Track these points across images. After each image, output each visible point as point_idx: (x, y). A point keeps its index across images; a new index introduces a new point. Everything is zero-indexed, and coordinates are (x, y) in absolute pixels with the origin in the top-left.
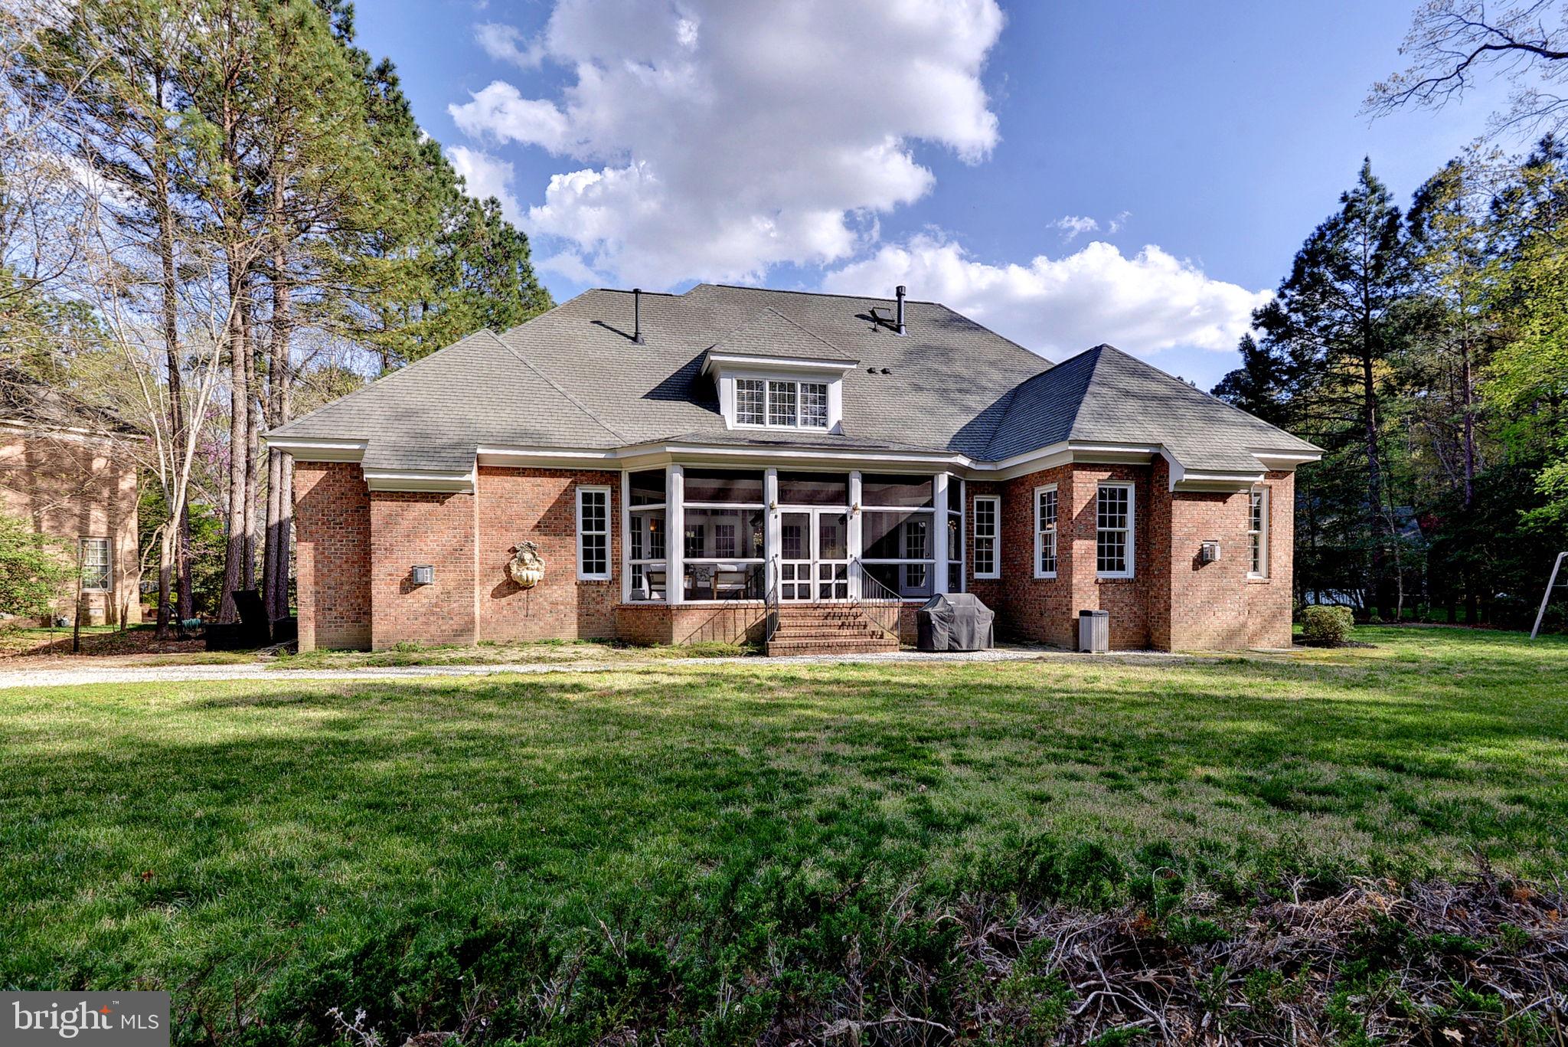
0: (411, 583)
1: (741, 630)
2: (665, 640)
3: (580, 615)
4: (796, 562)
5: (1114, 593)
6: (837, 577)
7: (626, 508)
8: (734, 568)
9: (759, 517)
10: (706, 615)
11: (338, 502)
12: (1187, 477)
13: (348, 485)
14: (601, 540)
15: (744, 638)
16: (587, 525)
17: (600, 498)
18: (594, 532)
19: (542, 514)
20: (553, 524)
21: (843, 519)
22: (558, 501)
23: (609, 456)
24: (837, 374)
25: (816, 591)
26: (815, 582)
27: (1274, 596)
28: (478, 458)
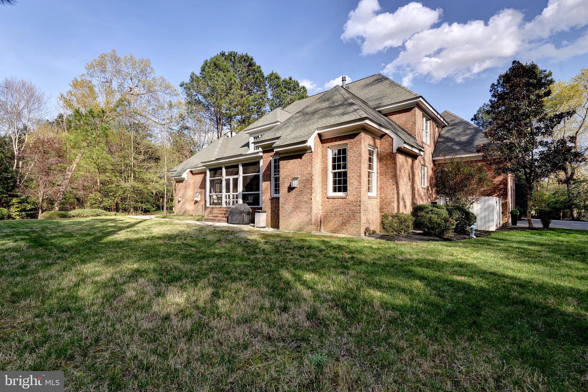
0: (179, 202)
4: (228, 194)
6: (236, 199)
9: (221, 181)
19: (200, 184)
20: (202, 186)
21: (237, 179)
22: (202, 180)
25: (231, 203)
26: (231, 200)
27: (350, 206)
28: (191, 172)
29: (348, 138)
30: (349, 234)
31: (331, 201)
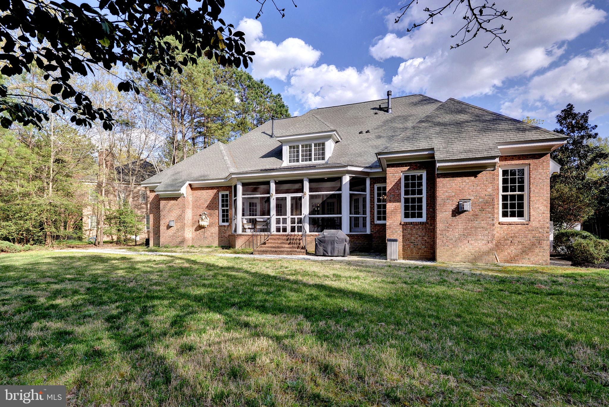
0: (169, 227)
2: (235, 247)
3: (219, 237)
4: (281, 217)
5: (411, 230)
6: (298, 223)
7: (233, 199)
8: (262, 220)
9: (268, 200)
12: (439, 164)
14: (227, 211)
16: (223, 206)
17: (227, 196)
18: (225, 208)
19: (209, 202)
20: (212, 206)
21: (300, 198)
22: (213, 198)
23: (225, 180)
25: (289, 229)
26: (289, 226)
27: (533, 232)
28: (190, 185)
29: (530, 158)
30: (533, 264)
31: (505, 227)
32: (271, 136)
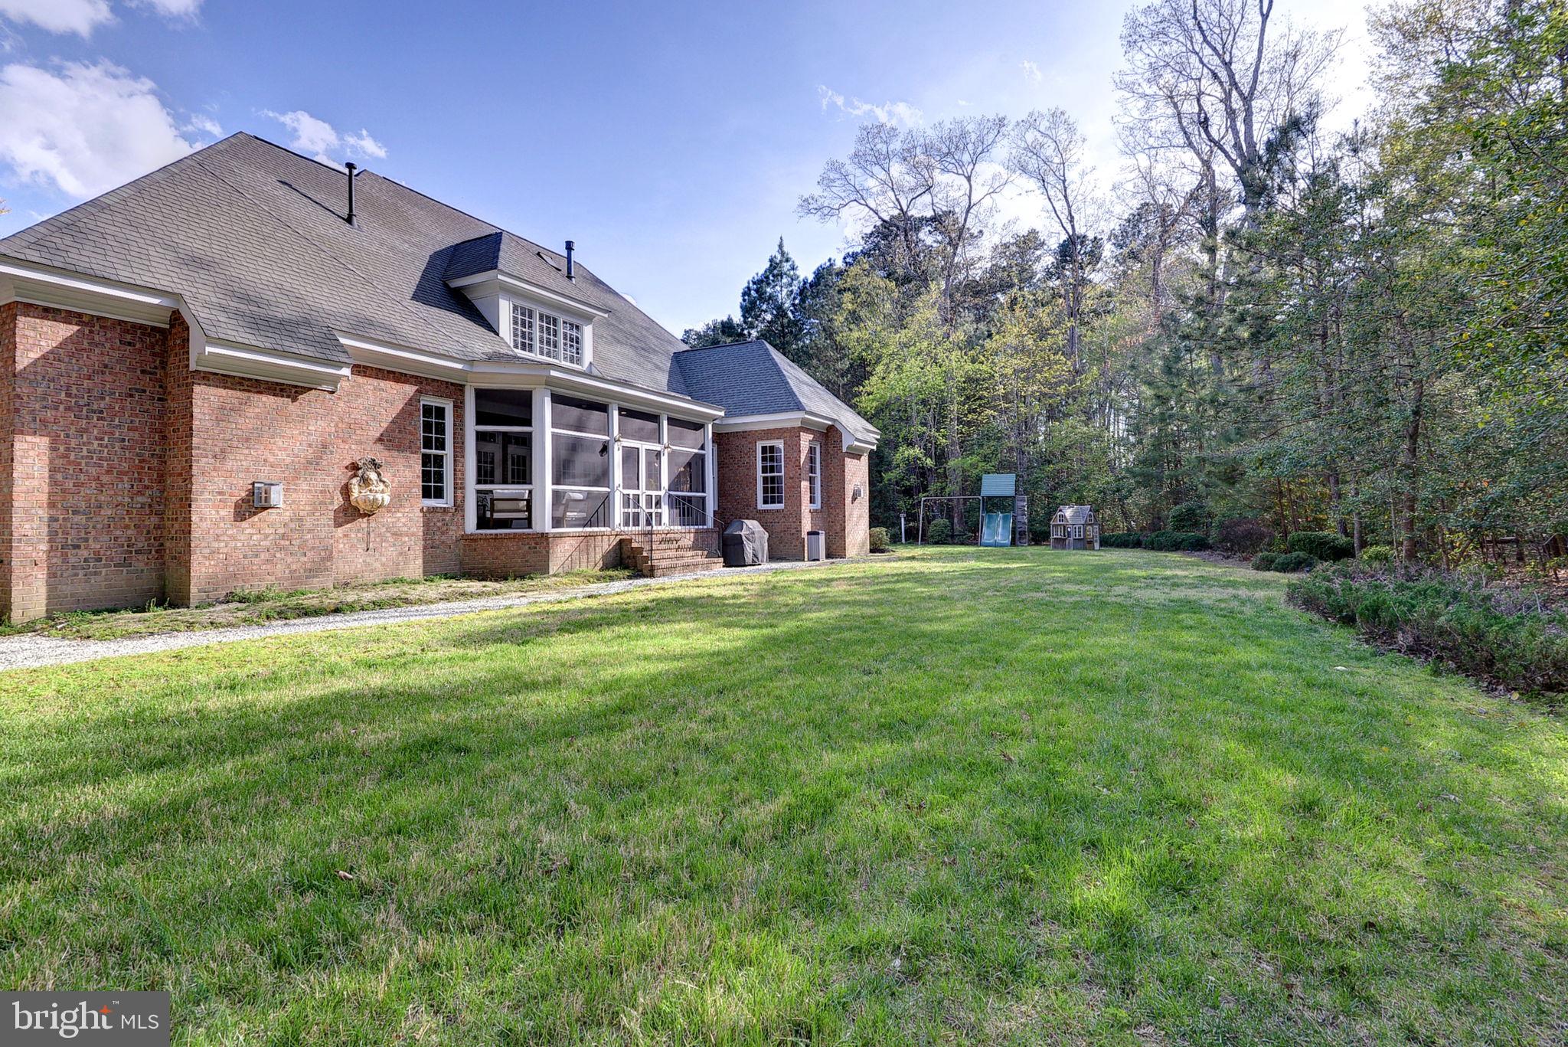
0: (252, 504)
1: (599, 557)
2: (544, 570)
3: (425, 548)
4: (631, 492)
5: (815, 519)
6: (656, 507)
7: (471, 428)
8: (581, 497)
9: (607, 447)
10: (574, 542)
11: (97, 378)
12: (856, 443)
13: (116, 354)
14: (439, 461)
15: (601, 564)
16: (426, 443)
17: (440, 412)
18: (434, 452)
19: (385, 425)
20: (396, 437)
21: (658, 455)
22: (403, 411)
23: (467, 368)
24: (589, 318)
25: (644, 519)
26: (643, 511)
32: (349, 220)
